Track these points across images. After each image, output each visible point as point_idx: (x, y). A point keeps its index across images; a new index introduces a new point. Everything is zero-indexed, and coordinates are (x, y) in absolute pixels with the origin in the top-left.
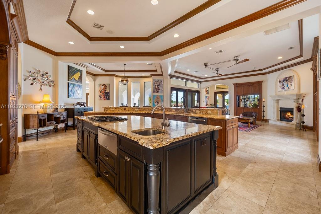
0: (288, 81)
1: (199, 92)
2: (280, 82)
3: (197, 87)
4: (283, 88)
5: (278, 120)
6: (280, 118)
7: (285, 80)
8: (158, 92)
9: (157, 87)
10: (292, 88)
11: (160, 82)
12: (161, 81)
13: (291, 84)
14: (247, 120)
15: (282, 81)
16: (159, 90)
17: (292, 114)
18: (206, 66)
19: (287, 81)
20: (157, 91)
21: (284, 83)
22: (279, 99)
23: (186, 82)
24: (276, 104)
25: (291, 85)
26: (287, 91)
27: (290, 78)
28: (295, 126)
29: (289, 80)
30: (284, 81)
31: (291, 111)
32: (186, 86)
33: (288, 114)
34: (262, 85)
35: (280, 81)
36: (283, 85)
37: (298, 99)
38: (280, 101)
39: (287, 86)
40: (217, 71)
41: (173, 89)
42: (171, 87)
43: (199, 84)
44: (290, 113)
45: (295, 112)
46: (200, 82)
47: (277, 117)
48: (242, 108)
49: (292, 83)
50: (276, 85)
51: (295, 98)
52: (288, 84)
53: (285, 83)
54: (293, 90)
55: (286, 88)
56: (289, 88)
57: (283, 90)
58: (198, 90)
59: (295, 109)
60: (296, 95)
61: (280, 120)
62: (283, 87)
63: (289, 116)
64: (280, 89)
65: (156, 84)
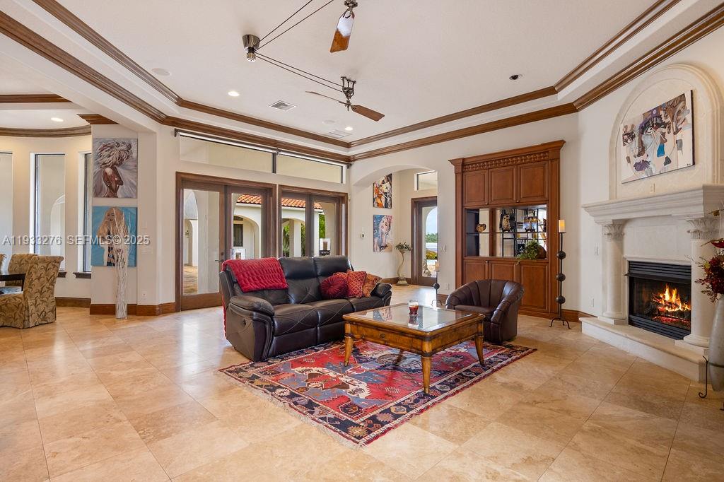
0: (665, 125)
1: (340, 199)
2: (630, 135)
3: (340, 182)
4: (641, 166)
5: (619, 322)
6: (631, 311)
7: (652, 121)
8: (113, 193)
9: (109, 171)
10: (684, 158)
11: (124, 147)
12: (130, 147)
13: (678, 136)
14: (419, 342)
15: (636, 133)
16: (120, 182)
17: (685, 295)
18: (252, 50)
19: (658, 125)
20: (110, 187)
21: (647, 140)
22: (626, 221)
23: (274, 155)
24: (610, 245)
25: (679, 144)
26: (660, 177)
27: (673, 107)
28: (697, 367)
29: (669, 119)
30: (643, 128)
31: (678, 279)
32: (274, 171)
33: (667, 294)
34: (558, 159)
35: (629, 130)
36: (642, 150)
37: (717, 213)
38: (628, 230)
39: (661, 151)
40: (349, 92)
41: (184, 181)
42: (178, 174)
43: (345, 166)
44: (674, 292)
45: (696, 289)
46: (348, 161)
47: (617, 306)
48: (484, 259)
49: (685, 135)
50: (613, 152)
51: (699, 211)
52: (663, 141)
53: (652, 139)
54: (688, 166)
55: (656, 163)
56: (668, 161)
57: (643, 174)
58: (341, 190)
59: (697, 274)
60: (704, 196)
61: (631, 323)
62: (639, 159)
63: (670, 304)
64: (628, 171)
65: (106, 160)
